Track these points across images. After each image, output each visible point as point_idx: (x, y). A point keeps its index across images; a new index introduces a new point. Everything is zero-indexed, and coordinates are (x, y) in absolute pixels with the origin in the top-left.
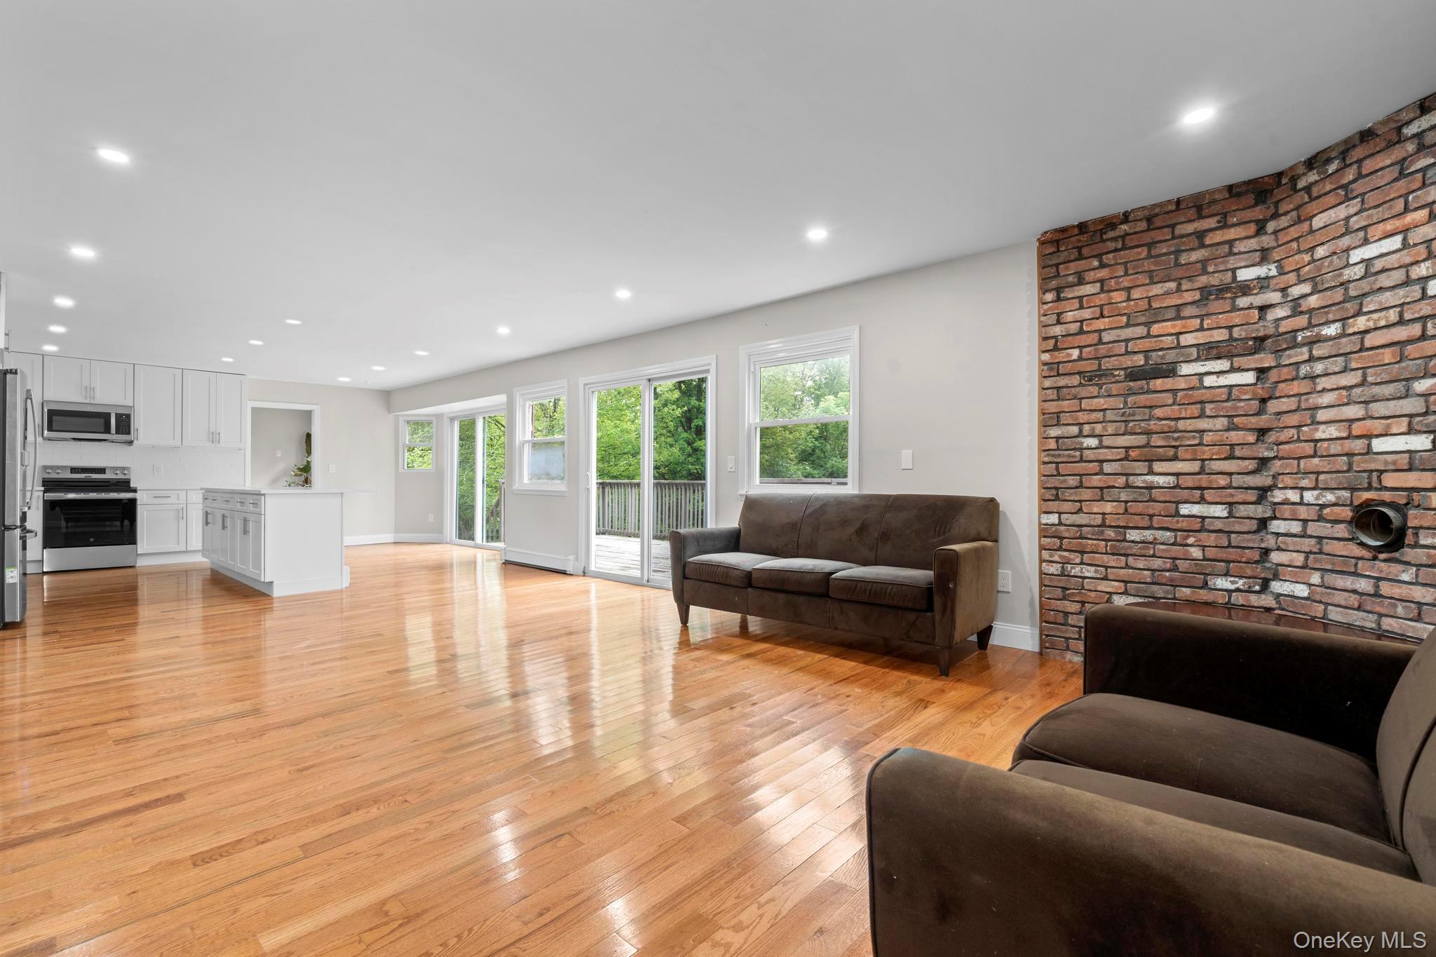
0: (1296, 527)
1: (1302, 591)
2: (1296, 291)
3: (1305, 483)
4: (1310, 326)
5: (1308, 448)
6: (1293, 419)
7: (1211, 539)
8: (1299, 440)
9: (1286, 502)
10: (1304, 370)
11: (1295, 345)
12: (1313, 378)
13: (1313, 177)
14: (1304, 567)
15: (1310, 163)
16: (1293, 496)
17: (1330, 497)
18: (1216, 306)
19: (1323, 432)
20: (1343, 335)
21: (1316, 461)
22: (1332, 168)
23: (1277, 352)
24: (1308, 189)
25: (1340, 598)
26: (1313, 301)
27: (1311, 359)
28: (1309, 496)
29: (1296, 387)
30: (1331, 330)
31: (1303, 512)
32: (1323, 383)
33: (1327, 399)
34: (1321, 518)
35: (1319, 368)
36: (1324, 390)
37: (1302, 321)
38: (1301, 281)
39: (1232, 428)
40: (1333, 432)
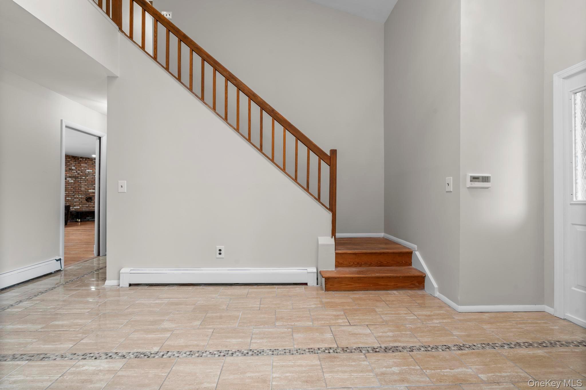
0: (78, 200)
1: (79, 207)
2: (79, 172)
3: (80, 195)
4: (81, 177)
5: (80, 191)
6: (78, 187)
7: (69, 202)
8: (79, 189)
9: (77, 197)
10: (79, 181)
11: (78, 178)
12: (81, 182)
13: (81, 159)
14: (79, 204)
15: (81, 158)
16: (78, 196)
17: (83, 196)
18: (70, 171)
19: (82, 189)
20: (85, 178)
21: (81, 192)
22: (84, 160)
23: (76, 179)
24: (81, 160)
25: (84, 207)
26: (81, 174)
27: (81, 180)
28: (80, 196)
29: (78, 183)
30: (84, 178)
31: (79, 198)
32: (82, 183)
33: (83, 185)
34: (82, 199)
35: (82, 182)
36: (83, 184)
37: (80, 176)
38: (79, 171)
39: (71, 187)
40: (84, 189)
